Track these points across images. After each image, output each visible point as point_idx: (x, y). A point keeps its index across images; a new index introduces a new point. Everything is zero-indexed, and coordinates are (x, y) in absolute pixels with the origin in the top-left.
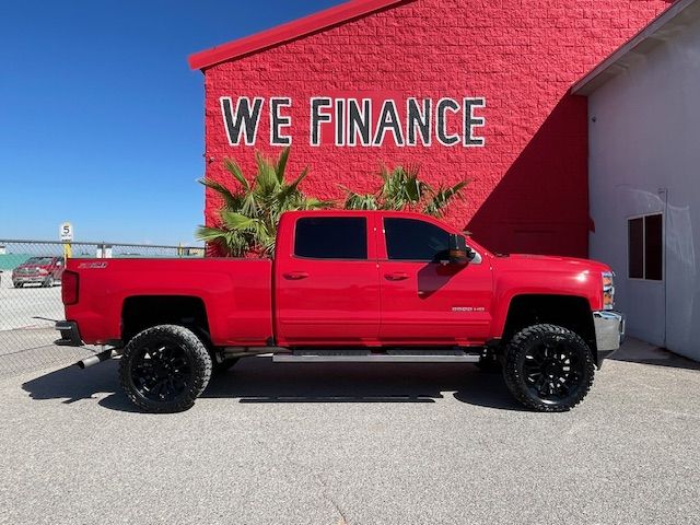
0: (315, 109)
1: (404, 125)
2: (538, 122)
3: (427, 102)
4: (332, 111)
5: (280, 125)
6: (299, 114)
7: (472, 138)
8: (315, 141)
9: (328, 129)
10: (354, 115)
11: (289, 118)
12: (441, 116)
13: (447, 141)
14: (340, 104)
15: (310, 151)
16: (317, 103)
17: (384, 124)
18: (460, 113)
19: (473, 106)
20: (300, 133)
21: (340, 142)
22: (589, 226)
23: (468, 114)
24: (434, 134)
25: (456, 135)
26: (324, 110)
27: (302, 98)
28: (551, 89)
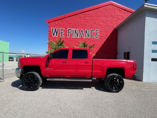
0: (69, 31)
1: (84, 34)
2: (109, 34)
3: (89, 30)
4: (72, 31)
5: (62, 33)
6: (65, 31)
7: (97, 37)
8: (68, 36)
9: (71, 34)
10: (76, 32)
11: (64, 32)
12: (91, 33)
13: (92, 37)
14: (73, 30)
15: (67, 38)
16: (69, 30)
17: (81, 34)
18: (95, 32)
19: (97, 31)
20: (66, 35)
21: (73, 37)
22: (117, 53)
23: (96, 33)
24: (90, 36)
25: (94, 36)
26: (70, 31)
27: (66, 28)
28: (111, 28)
